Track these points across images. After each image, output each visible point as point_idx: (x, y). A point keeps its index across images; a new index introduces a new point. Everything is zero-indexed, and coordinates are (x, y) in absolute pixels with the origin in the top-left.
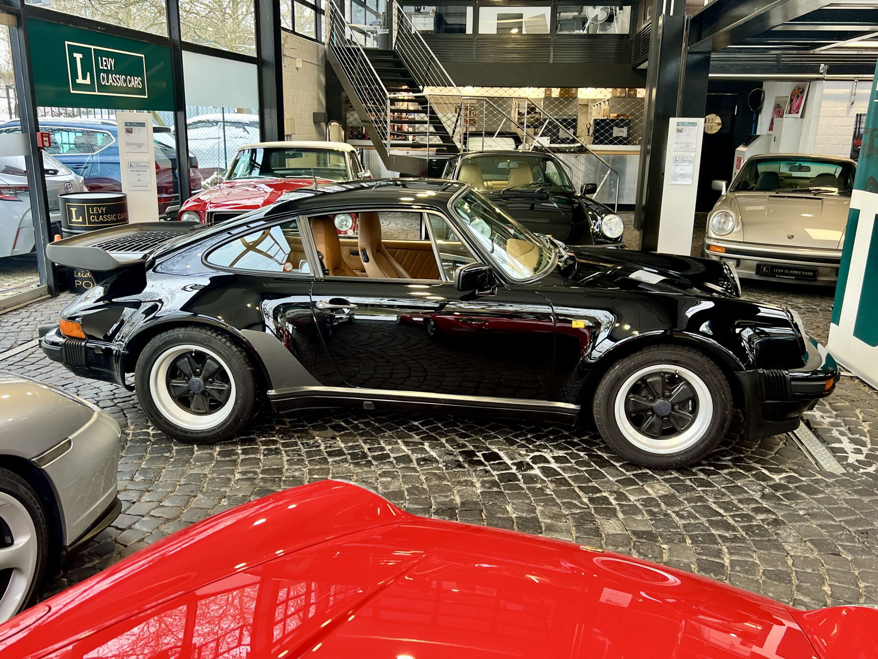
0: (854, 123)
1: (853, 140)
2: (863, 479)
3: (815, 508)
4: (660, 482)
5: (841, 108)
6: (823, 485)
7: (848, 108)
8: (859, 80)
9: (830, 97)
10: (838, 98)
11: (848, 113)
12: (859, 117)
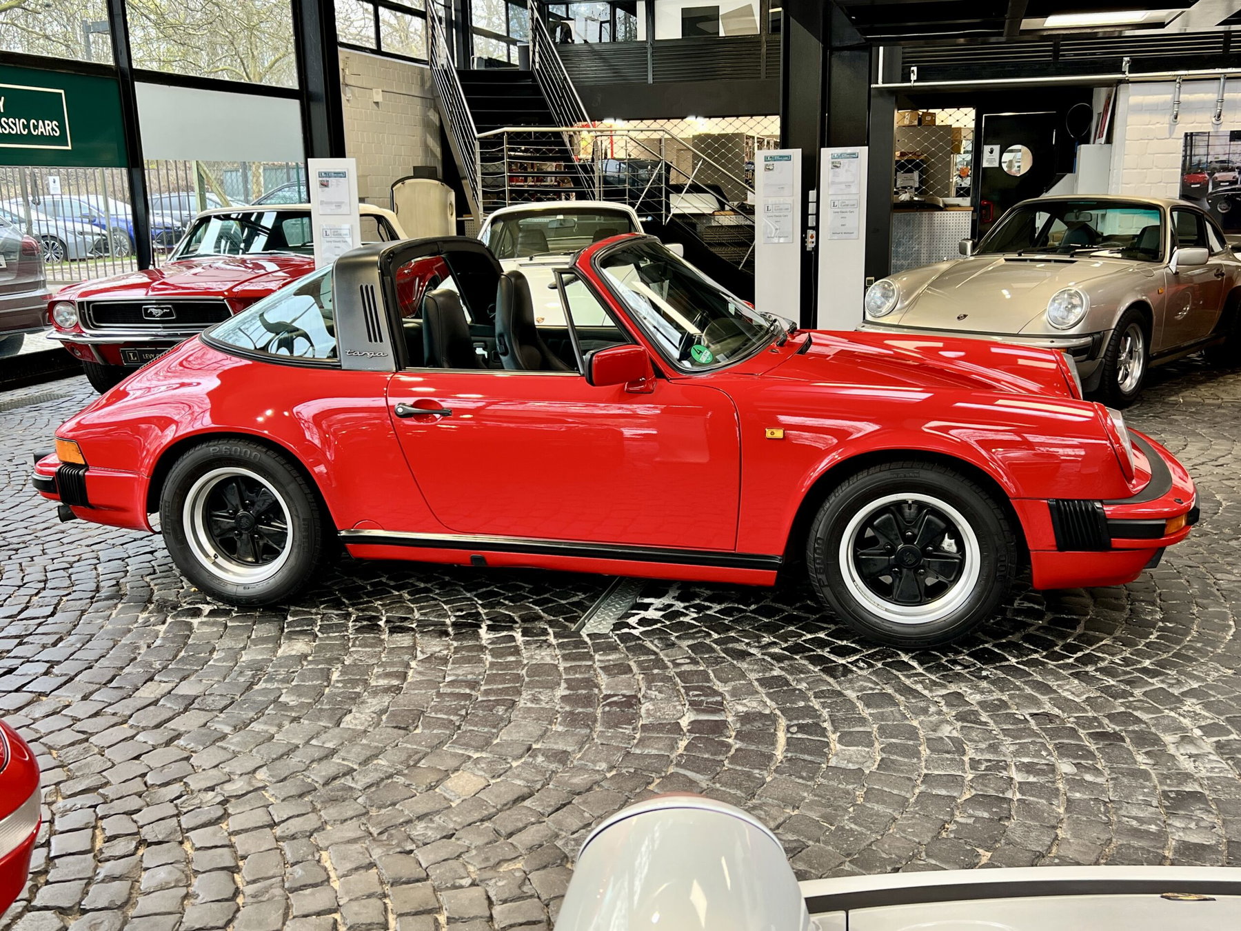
0: (1182, 148)
1: (1182, 174)
5: (1158, 125)
7: (1171, 124)
8: (1184, 80)
9: (1140, 109)
10: (1153, 109)
11: (1171, 132)
12: (1189, 137)
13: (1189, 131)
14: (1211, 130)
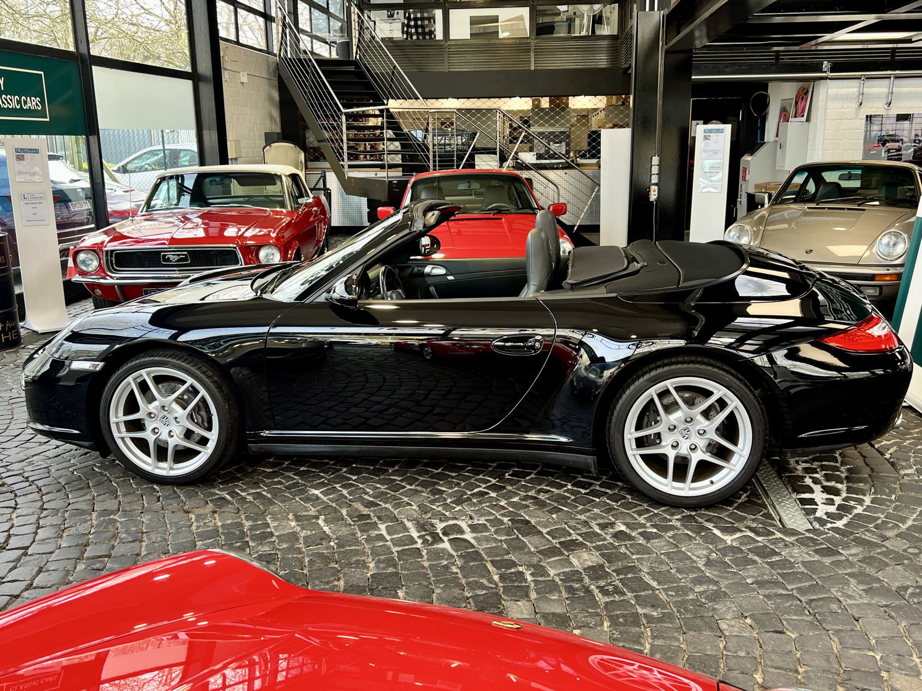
0: (863, 126)
1: (864, 144)
2: (829, 535)
3: (765, 574)
4: (591, 550)
5: (848, 109)
6: (781, 545)
7: (856, 109)
8: (867, 78)
9: (836, 98)
10: (845, 98)
11: (857, 115)
12: (869, 118)
13: (869, 114)
14: (884, 113)
